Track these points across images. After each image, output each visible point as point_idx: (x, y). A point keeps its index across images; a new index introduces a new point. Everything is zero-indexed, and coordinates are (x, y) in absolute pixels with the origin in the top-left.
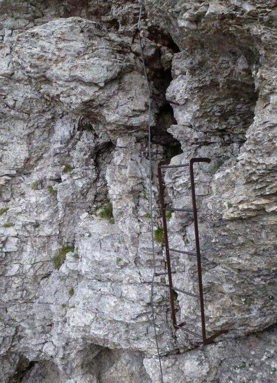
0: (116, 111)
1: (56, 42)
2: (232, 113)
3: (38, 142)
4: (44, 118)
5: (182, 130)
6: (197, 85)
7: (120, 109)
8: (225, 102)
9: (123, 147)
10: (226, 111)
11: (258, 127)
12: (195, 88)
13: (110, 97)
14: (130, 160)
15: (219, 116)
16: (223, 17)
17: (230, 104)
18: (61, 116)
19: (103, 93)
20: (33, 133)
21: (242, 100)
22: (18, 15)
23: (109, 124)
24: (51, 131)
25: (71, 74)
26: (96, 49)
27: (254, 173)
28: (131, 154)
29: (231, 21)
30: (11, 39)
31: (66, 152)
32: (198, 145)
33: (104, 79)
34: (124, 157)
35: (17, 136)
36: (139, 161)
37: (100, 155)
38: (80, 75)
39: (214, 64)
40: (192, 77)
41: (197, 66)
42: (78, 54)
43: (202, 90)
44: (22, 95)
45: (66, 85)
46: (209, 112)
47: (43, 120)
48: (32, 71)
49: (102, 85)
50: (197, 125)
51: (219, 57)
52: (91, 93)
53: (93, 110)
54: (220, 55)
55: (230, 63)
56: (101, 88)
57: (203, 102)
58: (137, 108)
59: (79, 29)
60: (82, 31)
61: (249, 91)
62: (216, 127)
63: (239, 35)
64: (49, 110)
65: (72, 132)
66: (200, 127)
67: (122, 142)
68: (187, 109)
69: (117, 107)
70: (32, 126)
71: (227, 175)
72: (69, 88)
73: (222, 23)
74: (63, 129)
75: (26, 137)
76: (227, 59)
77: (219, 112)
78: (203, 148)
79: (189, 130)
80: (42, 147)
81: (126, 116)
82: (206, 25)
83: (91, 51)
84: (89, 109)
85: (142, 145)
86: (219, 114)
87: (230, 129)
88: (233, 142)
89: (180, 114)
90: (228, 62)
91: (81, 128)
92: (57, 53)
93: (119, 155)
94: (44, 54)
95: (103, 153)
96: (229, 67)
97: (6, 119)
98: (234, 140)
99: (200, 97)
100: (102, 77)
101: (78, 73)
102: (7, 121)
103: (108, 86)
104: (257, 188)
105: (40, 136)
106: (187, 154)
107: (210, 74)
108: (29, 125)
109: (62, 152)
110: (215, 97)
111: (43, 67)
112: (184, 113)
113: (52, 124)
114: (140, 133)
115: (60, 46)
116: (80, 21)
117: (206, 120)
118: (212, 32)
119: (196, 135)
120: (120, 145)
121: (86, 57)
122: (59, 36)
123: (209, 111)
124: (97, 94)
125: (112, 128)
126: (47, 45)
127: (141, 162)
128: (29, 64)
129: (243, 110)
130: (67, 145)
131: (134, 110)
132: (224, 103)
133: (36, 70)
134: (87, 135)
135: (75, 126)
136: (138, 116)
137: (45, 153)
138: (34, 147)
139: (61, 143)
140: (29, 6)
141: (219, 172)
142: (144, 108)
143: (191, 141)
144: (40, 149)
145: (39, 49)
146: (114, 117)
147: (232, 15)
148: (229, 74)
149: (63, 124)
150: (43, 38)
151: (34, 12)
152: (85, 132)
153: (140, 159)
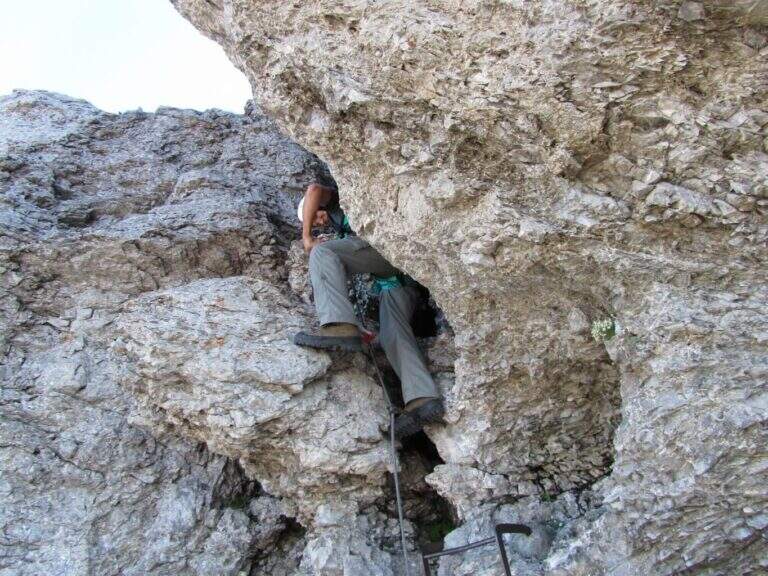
0: (324, 442)
1: (208, 313)
2: (554, 427)
3: (114, 539)
4: (138, 482)
5: (460, 472)
6: (483, 381)
7: (331, 439)
8: (538, 408)
9: (332, 525)
10: (543, 425)
11: (639, 423)
12: (479, 386)
13: (310, 413)
14: (347, 555)
15: (530, 438)
16: (545, 241)
17: (547, 412)
18: (175, 477)
19: (300, 404)
20: (105, 517)
21: (570, 399)
22: (110, 285)
23: (305, 471)
24: (148, 514)
25: (238, 368)
26: (283, 326)
27: (649, 523)
28: (350, 540)
29: (559, 246)
30: (87, 324)
31: (180, 558)
32: (495, 505)
33: (301, 378)
34: (334, 550)
35: (66, 526)
36: (367, 556)
37: (261, 563)
38: (255, 369)
39: (517, 335)
40: (472, 367)
41: (483, 343)
42: (250, 333)
43: (492, 390)
44: (95, 432)
45: (225, 389)
46: (510, 431)
47: (134, 487)
48: (153, 364)
49: (298, 388)
50: (488, 460)
51: (525, 321)
52: (277, 403)
53: (273, 442)
54: (528, 317)
55: (548, 328)
56: (295, 395)
57: (495, 413)
58: (365, 435)
59: (250, 294)
60: (255, 298)
61: (583, 381)
62: (527, 461)
63: (573, 268)
64: (152, 464)
65: (198, 510)
66: (495, 463)
67: (329, 515)
68: (464, 430)
69: (325, 434)
70: (107, 501)
71: (578, 551)
72: (230, 394)
73: (545, 251)
74: (178, 505)
75: (90, 527)
76: (541, 322)
77: (529, 429)
78: (505, 508)
79: (474, 471)
80: (124, 551)
81: (343, 452)
82: (512, 259)
83: (274, 330)
84: (267, 440)
85: (369, 521)
86: (530, 434)
87: (553, 463)
88: (561, 492)
89: (450, 442)
90: (543, 328)
91: (219, 503)
92: (209, 331)
93: (323, 543)
94: (182, 331)
95: (270, 554)
96: (547, 336)
97: (48, 486)
98: (563, 485)
99: (489, 403)
100: (298, 373)
101: (251, 365)
102: (48, 489)
103: (309, 392)
104: (662, 557)
105: (124, 522)
106: (478, 524)
107: (508, 355)
108: (101, 499)
109: (172, 560)
110: (518, 400)
111: (179, 355)
112: (460, 439)
113: (154, 495)
114: (365, 493)
115: (216, 319)
116: (252, 282)
117: (506, 448)
118: (524, 267)
119: (489, 482)
120: (325, 521)
121: (265, 339)
122: (213, 303)
123: (508, 429)
124: (287, 407)
125: (311, 483)
126: (190, 318)
127: (372, 557)
128: (151, 350)
129: (573, 420)
130: (185, 543)
131: (359, 440)
132: (538, 410)
133: (163, 361)
134: (233, 517)
135: (205, 498)
136: (366, 451)
137: (127, 566)
138: (103, 552)
139: (172, 539)
140: (134, 269)
141: (554, 551)
142: (378, 436)
143: (479, 497)
144: (118, 557)
145: (173, 323)
146: (319, 455)
147: (561, 235)
148: (547, 350)
149: (180, 494)
150: (182, 306)
151: (142, 280)
152: (228, 513)
153: (369, 549)
